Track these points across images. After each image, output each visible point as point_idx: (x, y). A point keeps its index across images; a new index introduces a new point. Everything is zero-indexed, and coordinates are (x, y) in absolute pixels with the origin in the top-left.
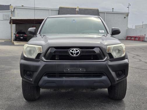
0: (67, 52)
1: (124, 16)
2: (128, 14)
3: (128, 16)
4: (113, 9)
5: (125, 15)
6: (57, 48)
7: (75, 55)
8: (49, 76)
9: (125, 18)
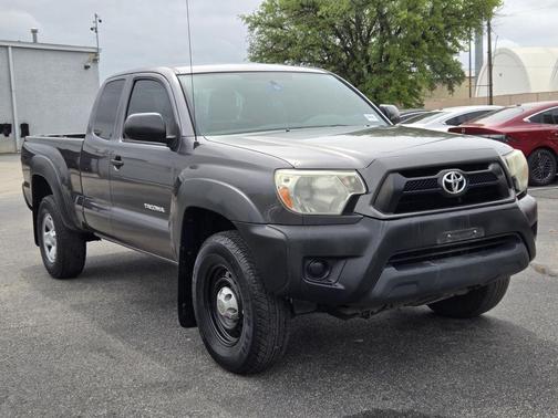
0: (435, 183)
1: (85, 59)
2: (96, 54)
3: (95, 61)
4: (34, 32)
5: (87, 57)
6: (406, 172)
7: (456, 191)
8: (398, 266)
9: (87, 67)
